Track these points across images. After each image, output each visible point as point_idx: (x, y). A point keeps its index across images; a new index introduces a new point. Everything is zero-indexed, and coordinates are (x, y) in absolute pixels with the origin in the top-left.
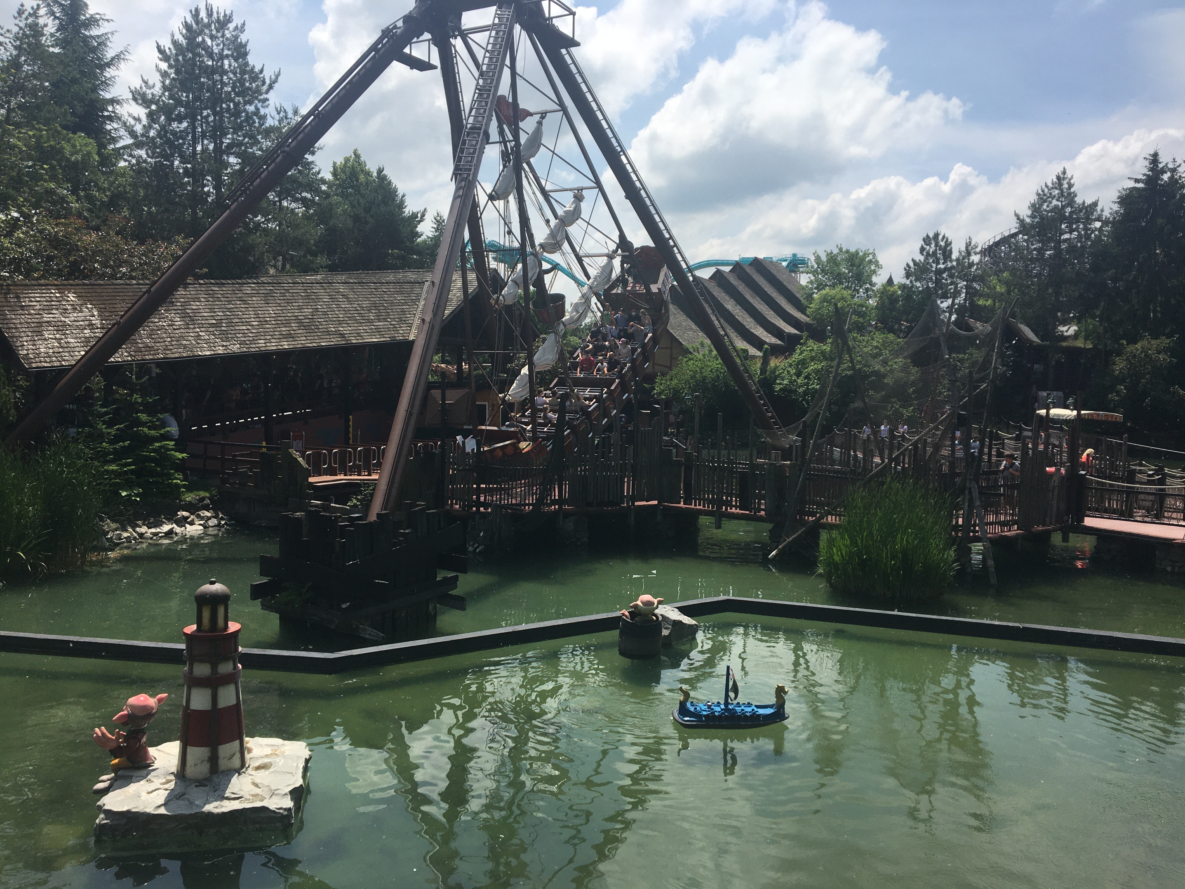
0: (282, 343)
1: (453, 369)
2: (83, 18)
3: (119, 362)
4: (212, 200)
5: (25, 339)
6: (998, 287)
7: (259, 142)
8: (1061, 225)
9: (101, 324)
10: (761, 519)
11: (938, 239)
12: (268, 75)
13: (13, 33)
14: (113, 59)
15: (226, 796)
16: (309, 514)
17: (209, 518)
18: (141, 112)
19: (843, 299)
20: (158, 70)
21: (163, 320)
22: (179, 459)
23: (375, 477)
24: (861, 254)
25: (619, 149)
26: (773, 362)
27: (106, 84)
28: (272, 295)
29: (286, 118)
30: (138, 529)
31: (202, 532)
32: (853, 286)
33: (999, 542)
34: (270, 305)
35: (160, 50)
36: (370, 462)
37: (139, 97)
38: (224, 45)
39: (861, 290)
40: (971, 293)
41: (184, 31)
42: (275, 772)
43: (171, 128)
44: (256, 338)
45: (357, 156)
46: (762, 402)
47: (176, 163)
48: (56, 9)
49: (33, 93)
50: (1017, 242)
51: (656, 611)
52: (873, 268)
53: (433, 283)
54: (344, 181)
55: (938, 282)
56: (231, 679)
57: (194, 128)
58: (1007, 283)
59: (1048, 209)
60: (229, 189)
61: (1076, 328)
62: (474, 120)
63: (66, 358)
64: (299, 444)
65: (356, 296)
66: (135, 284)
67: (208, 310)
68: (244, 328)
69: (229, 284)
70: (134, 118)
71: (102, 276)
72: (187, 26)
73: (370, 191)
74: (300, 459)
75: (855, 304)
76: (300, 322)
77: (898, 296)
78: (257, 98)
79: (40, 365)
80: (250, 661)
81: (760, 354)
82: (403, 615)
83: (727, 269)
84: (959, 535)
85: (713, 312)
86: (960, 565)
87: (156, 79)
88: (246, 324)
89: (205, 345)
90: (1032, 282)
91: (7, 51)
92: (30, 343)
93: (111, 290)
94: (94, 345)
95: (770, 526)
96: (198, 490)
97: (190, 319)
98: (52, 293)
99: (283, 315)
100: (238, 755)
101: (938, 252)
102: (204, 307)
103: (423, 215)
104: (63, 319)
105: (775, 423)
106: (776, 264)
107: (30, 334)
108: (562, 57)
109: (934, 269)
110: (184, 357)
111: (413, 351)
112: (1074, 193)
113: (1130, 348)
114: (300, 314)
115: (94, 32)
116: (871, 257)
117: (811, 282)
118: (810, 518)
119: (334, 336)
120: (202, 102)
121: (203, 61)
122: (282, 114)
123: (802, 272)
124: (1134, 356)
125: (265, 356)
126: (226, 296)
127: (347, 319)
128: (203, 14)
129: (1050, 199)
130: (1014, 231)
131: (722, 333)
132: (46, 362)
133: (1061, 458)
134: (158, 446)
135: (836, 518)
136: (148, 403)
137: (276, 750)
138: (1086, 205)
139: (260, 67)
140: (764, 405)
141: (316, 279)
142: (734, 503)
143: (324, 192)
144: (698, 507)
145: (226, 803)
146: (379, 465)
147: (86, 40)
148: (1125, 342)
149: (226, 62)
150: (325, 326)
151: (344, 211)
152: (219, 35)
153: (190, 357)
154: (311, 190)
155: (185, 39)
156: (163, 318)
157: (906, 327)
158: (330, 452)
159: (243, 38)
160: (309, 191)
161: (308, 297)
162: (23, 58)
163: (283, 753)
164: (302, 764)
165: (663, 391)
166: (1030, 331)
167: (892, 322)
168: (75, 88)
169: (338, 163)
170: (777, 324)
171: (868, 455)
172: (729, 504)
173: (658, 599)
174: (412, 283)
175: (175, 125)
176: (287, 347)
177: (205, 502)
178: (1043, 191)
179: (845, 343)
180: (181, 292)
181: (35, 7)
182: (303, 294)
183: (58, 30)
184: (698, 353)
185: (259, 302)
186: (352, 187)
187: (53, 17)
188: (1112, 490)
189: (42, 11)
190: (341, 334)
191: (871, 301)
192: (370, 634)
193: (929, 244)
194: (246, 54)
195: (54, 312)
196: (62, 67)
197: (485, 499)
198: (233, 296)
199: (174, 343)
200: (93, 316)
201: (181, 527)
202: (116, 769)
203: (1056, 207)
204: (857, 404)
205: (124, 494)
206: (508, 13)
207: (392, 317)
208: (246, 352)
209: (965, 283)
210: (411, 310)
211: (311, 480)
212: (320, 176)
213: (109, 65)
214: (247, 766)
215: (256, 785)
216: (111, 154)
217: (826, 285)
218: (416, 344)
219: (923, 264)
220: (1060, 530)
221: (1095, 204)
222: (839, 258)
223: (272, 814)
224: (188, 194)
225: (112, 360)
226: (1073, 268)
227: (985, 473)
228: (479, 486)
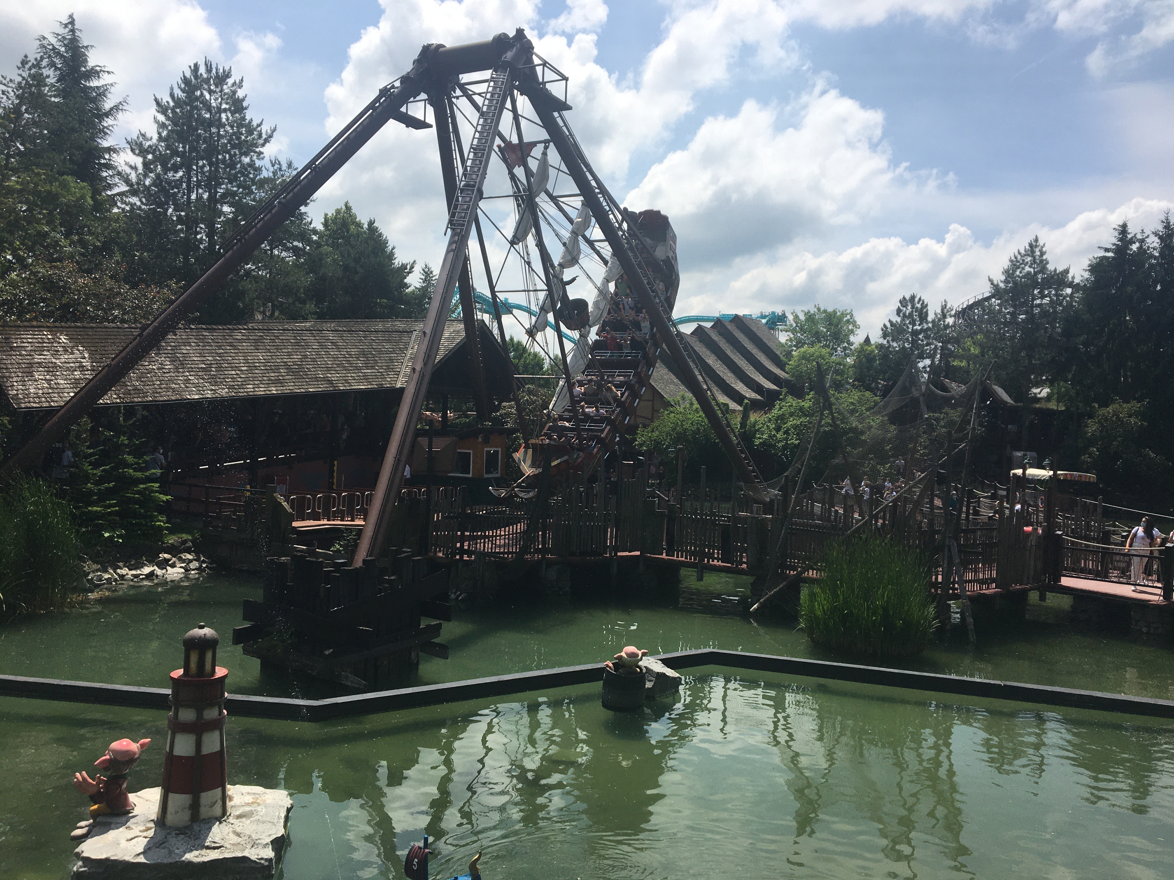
0: (270, 389)
1: (437, 416)
2: (83, 69)
3: (108, 404)
4: (205, 247)
5: (15, 379)
6: (972, 349)
7: (253, 193)
8: (1034, 291)
9: (92, 366)
10: (742, 572)
11: (914, 301)
12: (265, 129)
13: (16, 82)
14: (111, 109)
15: (206, 844)
16: (294, 557)
17: (190, 561)
18: (138, 161)
19: (822, 357)
20: (156, 122)
21: (153, 364)
22: (163, 501)
23: (359, 522)
24: (838, 314)
26: (753, 417)
27: (104, 132)
28: (261, 341)
29: (280, 169)
30: (119, 571)
31: (182, 576)
32: (831, 344)
33: (978, 600)
34: (260, 351)
35: (159, 104)
36: (354, 507)
37: (135, 147)
38: (222, 99)
39: (839, 349)
40: (946, 355)
41: (183, 86)
42: (256, 821)
43: (166, 177)
44: (244, 383)
45: (348, 208)
46: (743, 456)
47: (170, 211)
48: (57, 61)
49: (32, 139)
50: (991, 305)
51: (640, 663)
52: (850, 327)
53: (423, 332)
54: (335, 232)
55: (914, 342)
56: (217, 725)
57: (190, 178)
58: (981, 345)
59: (1021, 275)
60: (221, 237)
61: (1048, 390)
63: (55, 399)
64: (284, 488)
65: (345, 344)
66: (127, 328)
67: (198, 355)
68: (233, 372)
69: (220, 329)
70: (131, 167)
71: (93, 319)
72: (186, 80)
73: (361, 242)
74: (285, 504)
75: (833, 362)
76: (288, 368)
77: (875, 356)
78: (253, 150)
79: (28, 405)
80: (236, 708)
81: (739, 408)
82: (385, 662)
83: (708, 325)
84: (939, 592)
85: (696, 367)
86: (940, 622)
87: (152, 132)
88: (235, 369)
89: (194, 389)
90: (1006, 345)
91: (10, 99)
92: (20, 383)
93: (102, 333)
94: (84, 387)
95: (750, 579)
96: (182, 533)
97: (180, 364)
98: (44, 335)
99: (273, 361)
100: (220, 803)
101: (915, 314)
102: (194, 351)
103: (412, 267)
104: (54, 360)
105: (756, 477)
106: (755, 321)
107: (20, 374)
108: (554, 119)
109: (910, 330)
110: (172, 400)
111: (403, 399)
112: (1046, 260)
113: (1103, 411)
114: (289, 360)
115: (95, 83)
116: (848, 317)
117: (791, 340)
118: (792, 572)
119: (323, 383)
120: (198, 152)
121: (200, 115)
122: (276, 166)
123: (781, 330)
124: (1106, 419)
125: (253, 401)
126: (216, 341)
127: (335, 366)
128: (202, 70)
129: (1023, 266)
130: (987, 295)
131: (705, 387)
132: (35, 403)
133: (1037, 518)
134: (143, 488)
135: (817, 573)
136: (135, 445)
137: (257, 799)
138: (1058, 272)
139: (258, 122)
140: (745, 459)
141: (305, 326)
142: (716, 556)
143: (315, 242)
144: (680, 559)
145: (204, 852)
146: (364, 511)
147: (87, 90)
148: (1097, 406)
149: (223, 116)
150: (313, 373)
151: (334, 260)
152: (218, 90)
153: (178, 400)
154: (303, 240)
155: (184, 92)
156: (154, 362)
157: (883, 386)
158: (314, 496)
159: (240, 94)
160: (301, 240)
161: (297, 344)
162: (24, 107)
163: (265, 801)
164: (283, 814)
165: (645, 442)
166: (1004, 392)
167: (869, 380)
168: (74, 137)
169: (330, 215)
170: (756, 379)
171: (849, 510)
172: (711, 556)
173: (642, 651)
174: (400, 332)
175: (170, 174)
176: (275, 392)
177: (187, 545)
178: (1016, 258)
179: (826, 399)
180: (170, 336)
181: (39, 59)
182: (292, 341)
183: (58, 81)
184: (680, 406)
185: (249, 348)
186: (343, 238)
187: (53, 69)
188: (1088, 550)
189: (45, 63)
190: (329, 381)
191: (848, 360)
192: (352, 682)
193: (905, 306)
194: (243, 109)
195: (45, 353)
196: (61, 116)
197: (469, 547)
198: (224, 341)
199: (163, 386)
200: (85, 358)
201: (162, 569)
202: (94, 815)
203: (1029, 273)
204: (838, 460)
205: (107, 535)
206: (503, 77)
207: (380, 365)
208: (234, 396)
209: (940, 344)
210: (399, 358)
211: (295, 524)
212: (312, 226)
213: (107, 114)
214: (228, 814)
215: (238, 835)
216: (105, 200)
217: (805, 343)
218: (406, 392)
219: (900, 325)
220: (1037, 589)
221: (1067, 271)
222: (817, 317)
223: (253, 865)
224: (180, 241)
225: (101, 401)
226: (1045, 332)
227: (964, 531)
228: (463, 533)
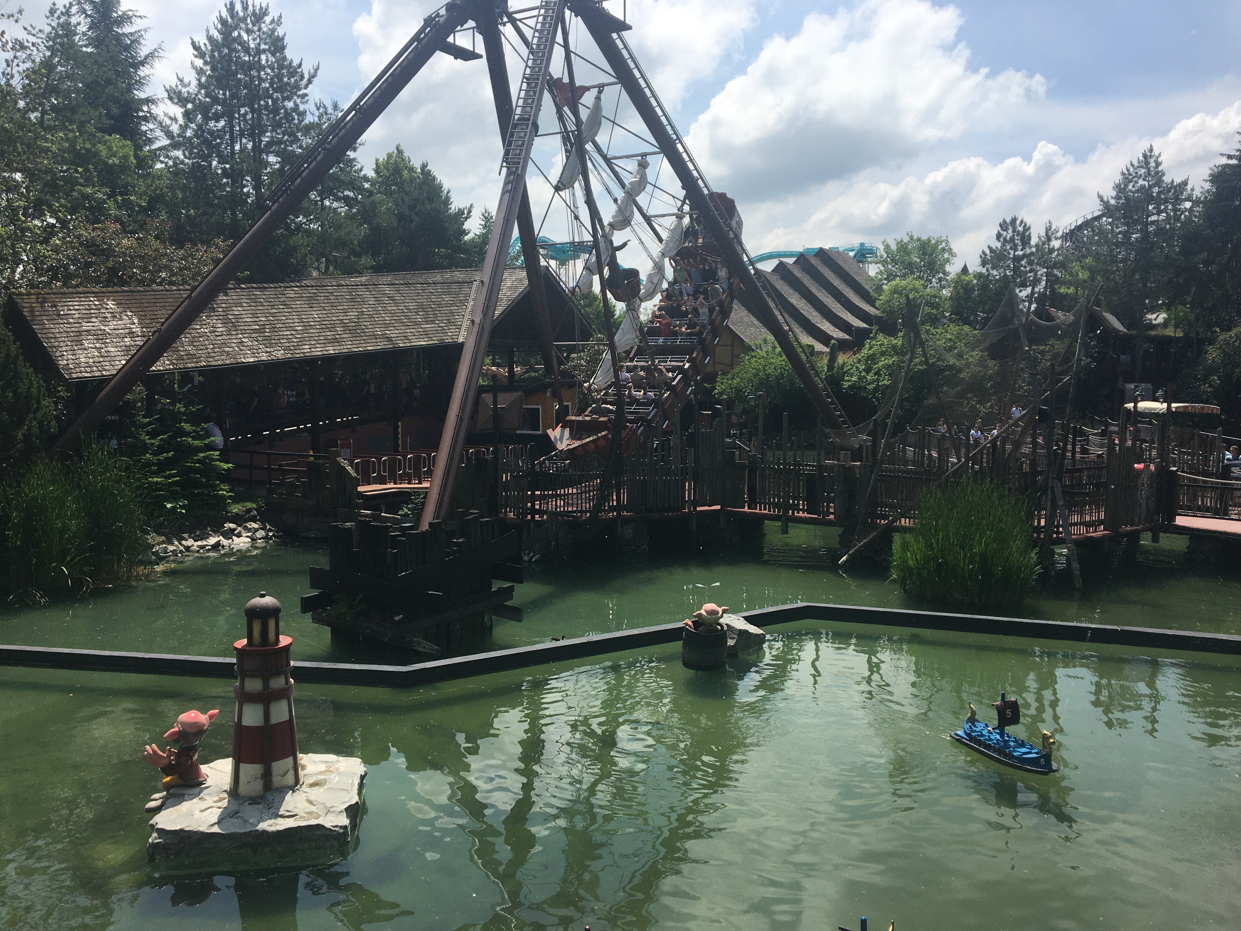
0: (327, 349)
1: (504, 372)
2: (115, 15)
3: (161, 370)
4: (252, 201)
5: (64, 349)
6: (1080, 274)
7: (299, 140)
8: (1148, 206)
9: (141, 332)
10: (830, 523)
11: (1015, 224)
12: (306, 69)
13: (46, 33)
14: (147, 57)
15: (280, 813)
16: (359, 524)
17: (256, 530)
18: (177, 111)
19: (915, 289)
20: (194, 67)
21: (205, 327)
22: (224, 470)
23: (426, 485)
24: (933, 242)
25: (674, 137)
26: (841, 358)
27: (140, 83)
28: (316, 298)
29: (326, 114)
30: (184, 542)
31: (250, 544)
32: (925, 275)
33: (1084, 544)
34: (315, 309)
35: (196, 47)
37: (174, 96)
38: (260, 39)
39: (934, 280)
40: (1052, 281)
41: (219, 26)
42: (330, 789)
43: (208, 127)
44: (300, 344)
45: (400, 152)
46: (830, 400)
47: (214, 163)
48: (87, 7)
49: (67, 94)
50: (1101, 225)
51: (721, 621)
52: (946, 256)
53: (482, 282)
54: (387, 178)
55: (1016, 270)
56: (283, 694)
57: (232, 127)
58: (1090, 269)
59: (1134, 189)
60: (269, 189)
61: (1166, 316)
62: (522, 111)
63: (107, 368)
64: (346, 452)
65: (402, 298)
66: (175, 290)
67: (251, 316)
68: (288, 333)
69: (271, 287)
70: (170, 118)
71: (141, 282)
72: (223, 21)
73: (415, 188)
74: (349, 468)
75: (928, 295)
76: (345, 326)
77: (974, 286)
78: (295, 94)
79: (80, 375)
80: (302, 675)
81: (826, 350)
82: (458, 627)
83: (791, 261)
84: (1042, 536)
85: (777, 306)
86: (1042, 568)
87: (191, 77)
88: (290, 329)
89: (249, 352)
90: (1117, 267)
91: (40, 52)
92: (70, 353)
93: (150, 297)
94: (135, 354)
95: (840, 530)
96: (245, 501)
97: (232, 325)
98: (91, 301)
99: (328, 319)
100: (292, 772)
101: (1016, 238)
102: (247, 312)
103: (470, 212)
104: (103, 327)
105: (844, 422)
106: (843, 254)
107: (69, 343)
108: (613, 41)
109: (1012, 256)
110: (227, 365)
111: (463, 354)
112: (1162, 171)
113: (1224, 336)
114: (345, 318)
115: (127, 29)
116: (944, 244)
117: (881, 273)
118: (882, 521)
119: (381, 340)
120: (239, 99)
121: (239, 56)
122: (322, 110)
123: (871, 263)
124: (1228, 344)
125: (310, 362)
126: (269, 300)
127: (393, 322)
128: (238, 7)
129: (1136, 179)
130: (1097, 213)
131: (786, 328)
132: (86, 372)
133: (1150, 454)
134: (203, 457)
135: (910, 521)
136: (191, 412)
137: (331, 767)
138: (1175, 184)
139: (298, 62)
140: (832, 403)
141: (360, 281)
142: (801, 507)
143: (367, 190)
144: (763, 512)
145: (280, 820)
146: (430, 473)
147: (118, 37)
148: (1218, 330)
149: (263, 57)
150: (371, 330)
151: (388, 209)
152: (256, 29)
153: (234, 364)
154: (354, 188)
155: (221, 34)
156: (205, 325)
157: (982, 318)
158: (379, 460)
159: (280, 32)
160: (352, 189)
161: (353, 300)
162: (57, 59)
163: (338, 769)
164: (357, 781)
165: (725, 390)
166: (1116, 320)
167: (967, 313)
168: (109, 89)
169: (381, 160)
170: (844, 317)
171: (944, 454)
172: (796, 508)
173: (723, 608)
174: (460, 283)
175: (212, 124)
176: (332, 352)
177: (252, 514)
178: (1128, 170)
179: (918, 335)
180: (222, 297)
181: (68, 6)
182: (348, 297)
183: (90, 29)
184: (761, 350)
185: (303, 306)
186: (395, 184)
187: (85, 15)
188: (1205, 487)
189: (74, 10)
190: (388, 338)
191: (944, 292)
192: (424, 648)
193: (1006, 230)
194: (283, 48)
195: (93, 320)
196: (95, 67)
197: (540, 507)
198: (276, 300)
199: (216, 350)
200: (134, 324)
201: (228, 539)
202: (167, 787)
203: (1143, 187)
204: (931, 401)
205: (169, 506)
207: (440, 318)
208: (290, 358)
209: (1045, 270)
210: (460, 311)
211: (360, 489)
212: (362, 173)
213: (142, 63)
214: (301, 783)
215: (311, 802)
216: (147, 156)
217: (896, 276)
218: (465, 347)
219: (1000, 251)
220: (1150, 530)
221: (1185, 183)
222: (910, 247)
223: (328, 832)
224: (227, 195)
225: (154, 368)
226: (1161, 252)
227: (1068, 471)
228: (533, 493)
